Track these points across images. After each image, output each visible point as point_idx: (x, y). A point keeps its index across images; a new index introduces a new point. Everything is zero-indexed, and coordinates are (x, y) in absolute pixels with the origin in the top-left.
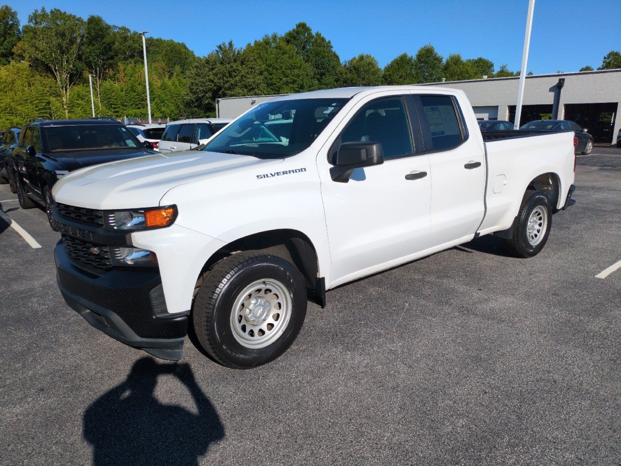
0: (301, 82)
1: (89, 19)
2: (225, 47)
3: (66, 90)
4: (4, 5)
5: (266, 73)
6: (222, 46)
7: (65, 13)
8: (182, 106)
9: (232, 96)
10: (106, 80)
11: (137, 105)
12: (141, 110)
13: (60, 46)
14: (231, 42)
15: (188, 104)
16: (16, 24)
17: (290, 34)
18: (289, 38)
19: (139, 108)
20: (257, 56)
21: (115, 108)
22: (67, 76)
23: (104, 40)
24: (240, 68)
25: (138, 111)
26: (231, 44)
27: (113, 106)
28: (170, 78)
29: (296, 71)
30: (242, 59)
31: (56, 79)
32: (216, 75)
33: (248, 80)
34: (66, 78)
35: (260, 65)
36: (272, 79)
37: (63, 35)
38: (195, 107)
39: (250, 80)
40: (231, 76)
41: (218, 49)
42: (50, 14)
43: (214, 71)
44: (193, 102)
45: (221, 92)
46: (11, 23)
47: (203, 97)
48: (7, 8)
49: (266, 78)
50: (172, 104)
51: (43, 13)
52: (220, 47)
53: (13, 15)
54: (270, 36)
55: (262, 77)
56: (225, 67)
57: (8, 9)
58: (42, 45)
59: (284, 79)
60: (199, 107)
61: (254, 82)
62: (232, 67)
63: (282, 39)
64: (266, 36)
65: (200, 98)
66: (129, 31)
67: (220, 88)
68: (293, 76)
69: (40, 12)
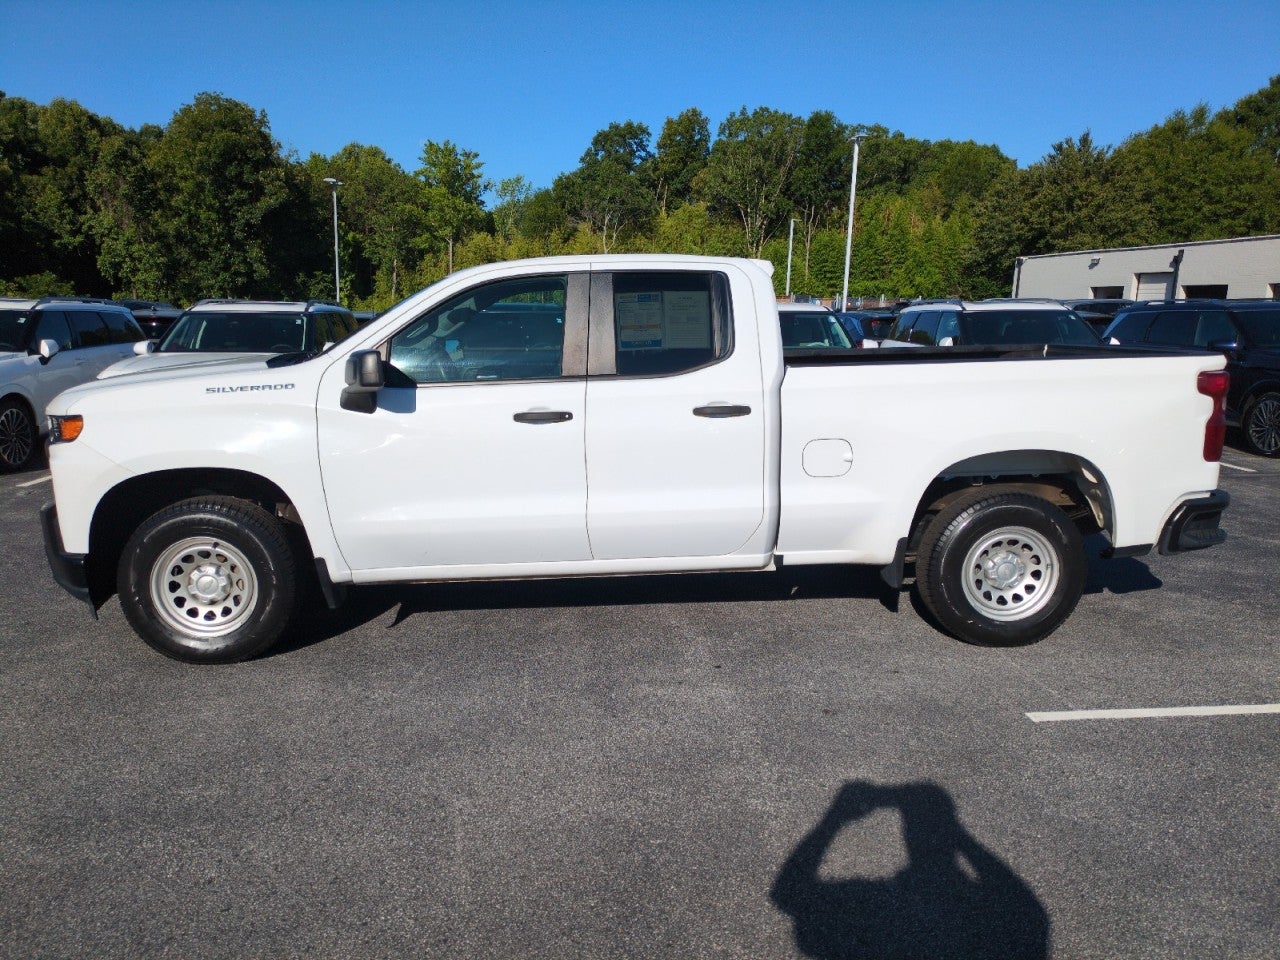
0: (1256, 214)
1: (811, 119)
2: (1071, 146)
3: (757, 248)
4: (690, 108)
5: (1159, 199)
6: (1065, 146)
7: (776, 112)
8: (956, 274)
9: (1064, 250)
10: (825, 227)
11: (872, 273)
12: (877, 282)
13: (759, 171)
14: (1088, 134)
15: (968, 270)
16: (705, 139)
17: (1249, 103)
18: (1243, 112)
19: (875, 278)
20: (1144, 160)
21: (831, 279)
22: (762, 224)
23: (832, 155)
24: (1095, 189)
25: (870, 284)
26: (1085, 140)
27: (828, 275)
28: (945, 217)
29: (1246, 187)
30: (1106, 170)
31: (744, 229)
32: (1036, 207)
33: (1113, 215)
34: (760, 227)
35: (1149, 180)
36: (1174, 209)
37: (766, 153)
38: (983, 274)
39: (1116, 215)
40: (1070, 207)
41: (1053, 153)
42: (751, 116)
43: (1035, 199)
44: (979, 264)
45: (1041, 243)
46: (697, 138)
47: (1001, 253)
48: (694, 112)
49: (1159, 209)
50: (937, 271)
51: (742, 117)
52: (1059, 148)
53: (703, 125)
54: (1188, 111)
55: (1148, 206)
56: (1061, 190)
57: (696, 115)
58: (730, 172)
59: (1206, 209)
60: (990, 275)
61: (1124, 219)
62: (1075, 188)
63: (1224, 117)
64: (1178, 114)
65: (995, 257)
66: (886, 131)
67: (1042, 234)
68: (1236, 198)
69: (738, 115)
